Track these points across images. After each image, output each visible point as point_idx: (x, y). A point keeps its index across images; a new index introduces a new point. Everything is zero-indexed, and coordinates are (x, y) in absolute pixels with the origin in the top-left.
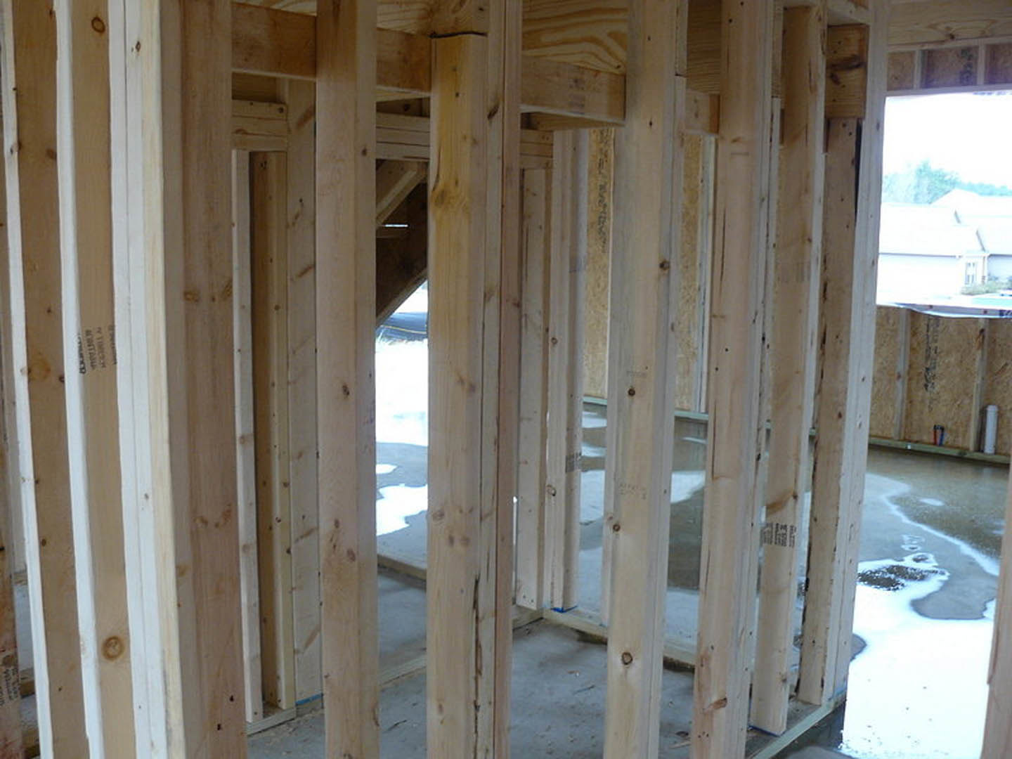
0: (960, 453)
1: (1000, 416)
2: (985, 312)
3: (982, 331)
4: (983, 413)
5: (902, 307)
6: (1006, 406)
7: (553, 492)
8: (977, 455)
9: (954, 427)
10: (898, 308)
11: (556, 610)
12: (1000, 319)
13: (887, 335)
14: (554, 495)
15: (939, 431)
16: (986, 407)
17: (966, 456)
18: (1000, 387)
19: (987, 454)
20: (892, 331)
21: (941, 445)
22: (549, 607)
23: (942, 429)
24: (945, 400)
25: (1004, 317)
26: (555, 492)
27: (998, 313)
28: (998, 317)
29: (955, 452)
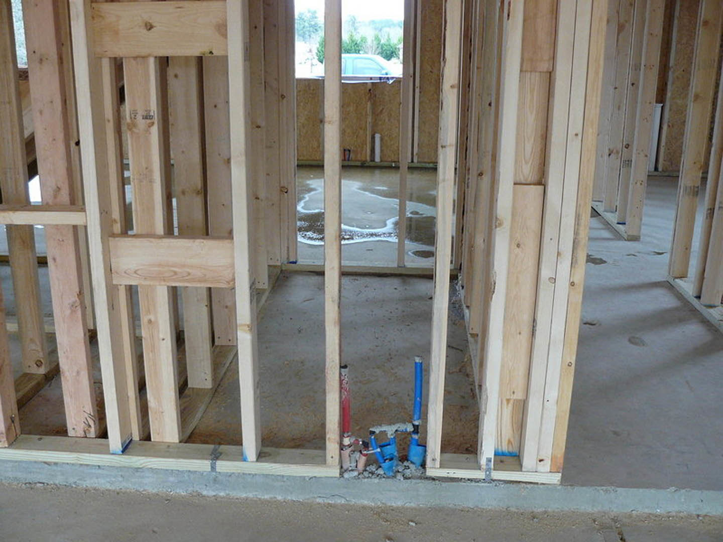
0: (362, 164)
1: (382, 139)
2: (371, 79)
3: (370, 90)
4: (373, 138)
5: (320, 78)
6: (384, 133)
7: (286, 191)
8: (372, 164)
9: (355, 149)
10: (319, 80)
11: (291, 263)
12: (380, 82)
13: (310, 97)
14: (286, 192)
15: (347, 152)
16: (374, 135)
17: (365, 165)
18: (380, 123)
19: (377, 162)
20: (312, 94)
21: (349, 160)
22: (286, 262)
23: (349, 151)
24: (349, 133)
25: (382, 81)
26: (288, 190)
27: (378, 79)
28: (379, 81)
29: (359, 164)
